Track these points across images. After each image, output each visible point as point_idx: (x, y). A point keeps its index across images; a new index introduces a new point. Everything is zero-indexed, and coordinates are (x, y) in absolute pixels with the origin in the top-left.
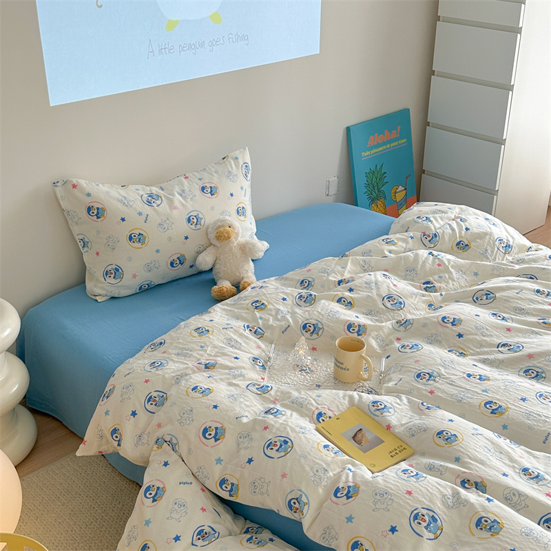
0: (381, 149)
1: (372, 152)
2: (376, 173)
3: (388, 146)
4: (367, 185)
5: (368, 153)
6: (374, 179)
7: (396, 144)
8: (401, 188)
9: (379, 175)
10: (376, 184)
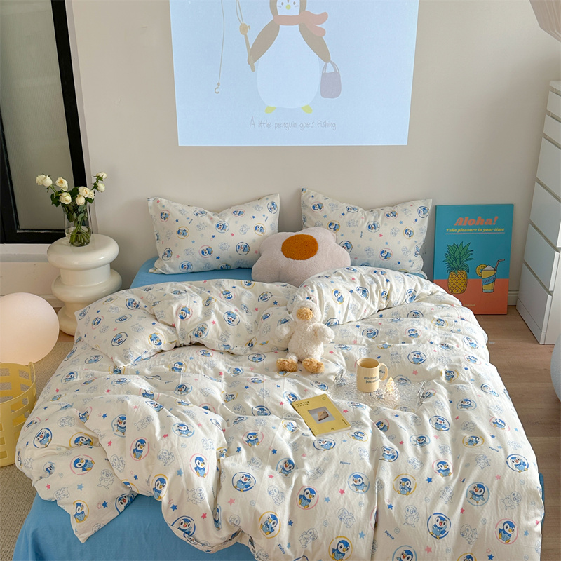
0: (471, 230)
2: (460, 249)
3: (481, 230)
4: (448, 255)
5: (453, 230)
6: (457, 253)
7: (490, 230)
8: (489, 268)
9: (464, 251)
10: (458, 257)
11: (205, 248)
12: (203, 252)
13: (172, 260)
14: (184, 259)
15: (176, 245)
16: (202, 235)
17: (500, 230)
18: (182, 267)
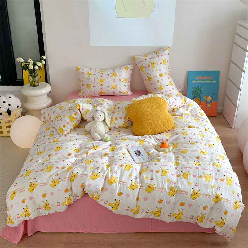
0: (202, 81)
1: (197, 81)
3: (206, 81)
4: (193, 92)
5: (195, 81)
7: (210, 81)
8: (209, 97)
9: (199, 90)
10: (197, 92)
17: (214, 81)
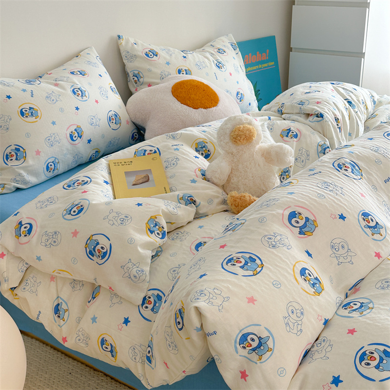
0: (255, 68)
3: (260, 66)
7: (266, 65)
11: (73, 129)
12: (71, 137)
13: (30, 161)
14: (48, 154)
15: (28, 135)
16: (62, 110)
17: (272, 64)
18: (48, 168)
